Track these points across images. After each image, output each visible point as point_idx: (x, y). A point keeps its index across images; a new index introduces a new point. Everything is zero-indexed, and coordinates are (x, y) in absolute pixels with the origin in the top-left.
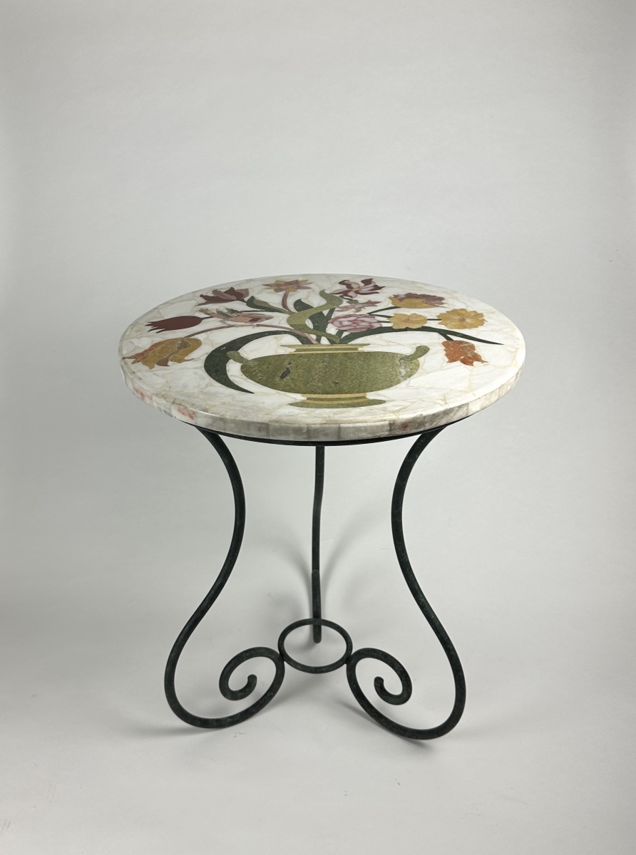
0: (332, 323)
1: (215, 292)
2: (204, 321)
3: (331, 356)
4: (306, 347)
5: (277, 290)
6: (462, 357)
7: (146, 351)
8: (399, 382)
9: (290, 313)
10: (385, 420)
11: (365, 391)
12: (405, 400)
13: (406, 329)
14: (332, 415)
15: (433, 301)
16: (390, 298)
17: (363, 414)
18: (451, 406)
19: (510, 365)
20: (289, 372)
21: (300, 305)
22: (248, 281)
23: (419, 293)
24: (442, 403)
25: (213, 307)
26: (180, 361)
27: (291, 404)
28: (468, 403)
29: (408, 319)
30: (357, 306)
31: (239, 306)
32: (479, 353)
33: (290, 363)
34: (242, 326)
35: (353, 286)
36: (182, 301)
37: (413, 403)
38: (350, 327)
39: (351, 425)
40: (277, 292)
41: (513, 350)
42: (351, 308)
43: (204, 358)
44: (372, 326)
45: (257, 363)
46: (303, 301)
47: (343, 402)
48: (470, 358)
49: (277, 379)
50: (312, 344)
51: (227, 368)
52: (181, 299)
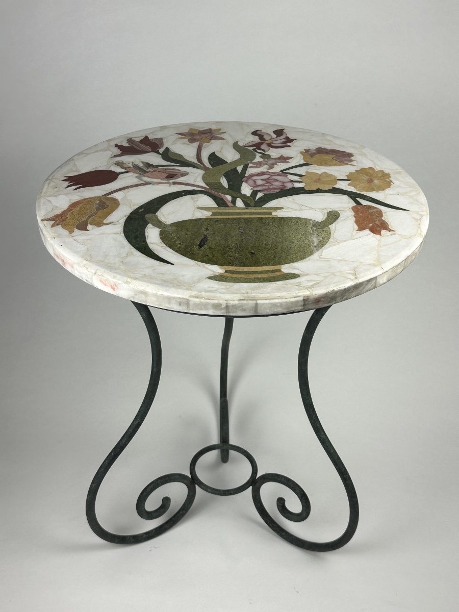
0: (246, 182)
1: (130, 141)
2: (120, 176)
3: (248, 221)
4: (222, 210)
5: (192, 141)
6: (371, 225)
7: (64, 212)
8: (311, 253)
9: (205, 168)
10: (299, 297)
11: (280, 264)
12: (318, 274)
13: (318, 191)
14: (249, 291)
15: (343, 157)
16: (301, 153)
17: (279, 290)
18: (361, 280)
19: (415, 235)
20: (207, 240)
21: (215, 159)
22: (163, 128)
23: (329, 147)
24: (353, 277)
25: (129, 159)
26: (99, 224)
27: (210, 278)
28: (376, 277)
29: (319, 178)
30: (271, 162)
31: (155, 159)
32: (387, 221)
33: (207, 229)
34: (159, 183)
35: (266, 137)
36: (97, 151)
37: (325, 277)
38: (264, 188)
39: (267, 301)
40: (191, 143)
41: (418, 217)
42: (264, 164)
43: (123, 221)
44: (285, 187)
45: (174, 228)
46: (217, 154)
47: (260, 276)
48: (378, 226)
49: (196, 248)
50: (228, 206)
51: (146, 234)
52: (95, 149)
